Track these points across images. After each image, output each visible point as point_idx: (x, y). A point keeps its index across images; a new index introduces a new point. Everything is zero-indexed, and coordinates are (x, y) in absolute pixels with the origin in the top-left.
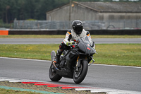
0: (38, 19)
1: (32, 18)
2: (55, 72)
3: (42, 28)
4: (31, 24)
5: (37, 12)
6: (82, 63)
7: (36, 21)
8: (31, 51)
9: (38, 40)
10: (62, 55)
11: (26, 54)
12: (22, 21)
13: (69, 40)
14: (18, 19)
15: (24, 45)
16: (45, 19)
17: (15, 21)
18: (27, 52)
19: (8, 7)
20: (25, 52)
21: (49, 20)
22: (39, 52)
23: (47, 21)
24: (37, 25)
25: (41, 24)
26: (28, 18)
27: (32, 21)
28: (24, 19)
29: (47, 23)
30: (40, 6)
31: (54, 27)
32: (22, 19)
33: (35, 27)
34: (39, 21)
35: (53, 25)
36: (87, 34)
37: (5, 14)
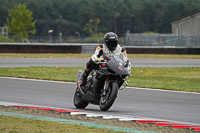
0: (161, 32)
1: (152, 30)
2: (80, 96)
3: (165, 44)
4: (150, 38)
5: (159, 21)
6: (111, 86)
7: (157, 35)
8: (150, 78)
9: (160, 61)
10: (90, 76)
11: (143, 81)
12: (136, 35)
13: (99, 56)
14: (132, 32)
15: (139, 69)
16: (170, 32)
17: (128, 34)
18: (145, 78)
19: (118, 14)
20: (142, 78)
21: (176, 33)
22: (162, 78)
23: (172, 35)
24: (158, 40)
25: (164, 39)
26: (146, 31)
27: (152, 34)
28: (141, 32)
29: (172, 38)
30: (163, 13)
31: (183, 43)
32: (137, 32)
33: (156, 43)
34: (162, 35)
35: (181, 40)
36: (122, 51)
37: (113, 24)
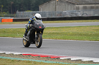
0: (34, 10)
1: (29, 10)
4: (29, 14)
5: (33, 5)
12: (22, 12)
14: (20, 11)
17: (18, 12)
19: (12, 3)
21: (41, 11)
23: (39, 12)
26: (27, 10)
28: (24, 11)
30: (35, 1)
35: (44, 14)
37: (10, 7)
